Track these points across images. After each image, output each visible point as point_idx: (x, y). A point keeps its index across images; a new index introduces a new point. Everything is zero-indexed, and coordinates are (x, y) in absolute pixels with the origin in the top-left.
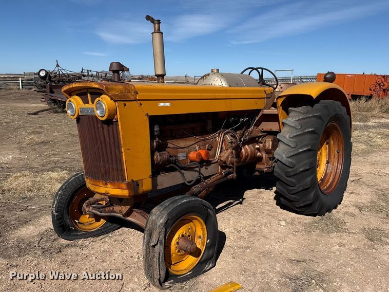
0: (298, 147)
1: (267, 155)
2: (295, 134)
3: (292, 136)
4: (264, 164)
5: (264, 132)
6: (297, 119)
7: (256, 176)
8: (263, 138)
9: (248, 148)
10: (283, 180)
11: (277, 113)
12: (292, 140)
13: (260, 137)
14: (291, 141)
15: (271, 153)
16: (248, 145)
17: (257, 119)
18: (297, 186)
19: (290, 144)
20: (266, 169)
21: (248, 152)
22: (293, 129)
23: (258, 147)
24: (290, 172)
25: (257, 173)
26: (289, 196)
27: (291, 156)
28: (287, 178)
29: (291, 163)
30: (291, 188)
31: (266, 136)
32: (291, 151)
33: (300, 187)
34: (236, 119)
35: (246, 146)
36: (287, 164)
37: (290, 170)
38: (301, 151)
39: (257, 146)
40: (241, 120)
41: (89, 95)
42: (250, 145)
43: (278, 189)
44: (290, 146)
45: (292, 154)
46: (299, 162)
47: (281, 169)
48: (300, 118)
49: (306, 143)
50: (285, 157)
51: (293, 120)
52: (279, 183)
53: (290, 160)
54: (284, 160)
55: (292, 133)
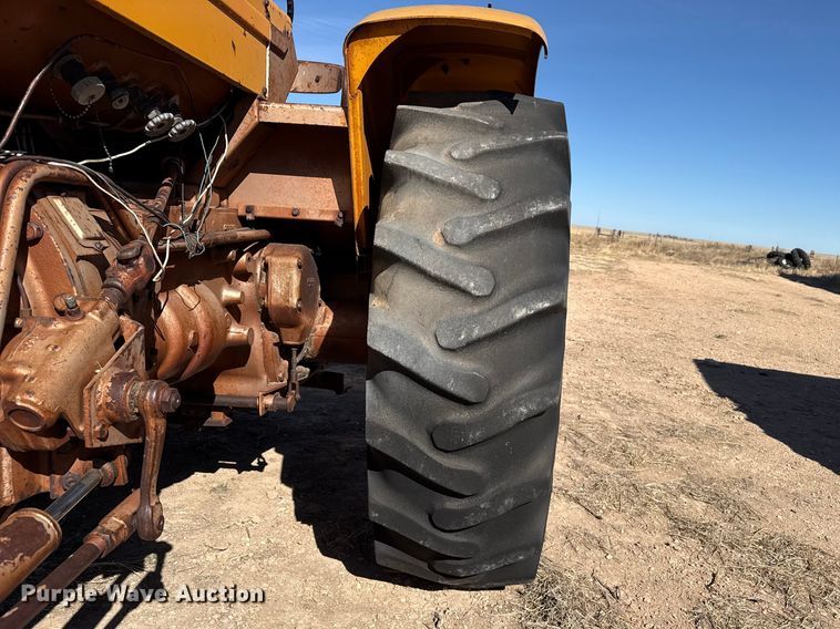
0: (503, 292)
1: (270, 334)
3: (462, 236)
4: (255, 376)
5: (259, 223)
6: (469, 152)
7: (214, 429)
8: (253, 251)
9: (191, 301)
11: (339, 122)
12: (463, 256)
13: (240, 246)
14: (462, 264)
15: (293, 325)
16: (191, 283)
17: (229, 147)
18: (490, 491)
19: (463, 281)
20: (269, 401)
21: (195, 327)
22: (458, 202)
23: (235, 295)
24: (459, 427)
25: (219, 418)
26: (435, 538)
27: (472, 344)
29: (472, 380)
30: (453, 504)
31: (262, 243)
32: (472, 318)
33: (503, 495)
34: (121, 104)
35: (182, 290)
36: (451, 387)
38: (521, 313)
39: (229, 294)
40: (156, 117)
42: (202, 287)
43: (382, 510)
44: (464, 292)
45: (476, 333)
46: (506, 374)
47: (412, 414)
48: (485, 146)
49: (533, 274)
50: (432, 349)
51: (443, 160)
52: (386, 479)
53: (462, 364)
54: (432, 362)
55: (458, 223)
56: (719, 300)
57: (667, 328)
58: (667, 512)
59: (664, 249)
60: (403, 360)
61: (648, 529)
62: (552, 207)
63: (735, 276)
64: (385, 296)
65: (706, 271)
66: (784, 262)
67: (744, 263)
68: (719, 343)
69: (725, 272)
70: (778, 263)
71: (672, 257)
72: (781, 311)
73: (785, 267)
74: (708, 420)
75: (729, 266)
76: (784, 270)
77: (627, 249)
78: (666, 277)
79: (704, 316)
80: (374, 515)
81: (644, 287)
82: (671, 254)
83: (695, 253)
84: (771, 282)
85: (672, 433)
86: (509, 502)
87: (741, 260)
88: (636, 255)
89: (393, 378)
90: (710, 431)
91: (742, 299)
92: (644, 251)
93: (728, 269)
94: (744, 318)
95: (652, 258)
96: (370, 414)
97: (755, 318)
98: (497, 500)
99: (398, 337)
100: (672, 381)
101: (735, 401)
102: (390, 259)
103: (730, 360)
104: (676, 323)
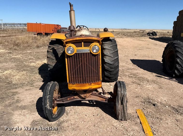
0: (114, 57)
2: (112, 52)
3: (111, 53)
6: (110, 46)
10: (110, 70)
14: (111, 55)
22: (110, 50)
24: (112, 67)
27: (113, 61)
28: (111, 69)
29: (113, 63)
30: (112, 73)
36: (112, 64)
37: (112, 66)
41: (83, 43)
43: (106, 74)
44: (112, 57)
45: (113, 60)
46: (115, 62)
47: (108, 66)
48: (111, 46)
49: (116, 55)
50: (110, 61)
51: (108, 47)
52: (106, 72)
53: (112, 62)
54: (110, 62)
55: (110, 52)
56: (136, 47)
57: (127, 55)
58: (129, 76)
59: (124, 34)
60: (108, 62)
61: (127, 78)
62: (117, 50)
63: (140, 40)
64: (105, 58)
65: (134, 39)
66: (151, 35)
67: (142, 36)
68: (135, 56)
69: (138, 39)
70: (150, 35)
71: (126, 36)
72: (148, 48)
73: (151, 36)
74: (133, 67)
75: (139, 37)
76: (151, 37)
77: (116, 35)
78: (125, 42)
79: (133, 51)
80: (106, 75)
81: (121, 46)
82: (125, 36)
83: (131, 35)
84: (148, 41)
85: (128, 69)
86: (116, 72)
87: (142, 35)
88: (118, 37)
89: (107, 64)
90: (133, 68)
91: (141, 46)
92: (119, 35)
93: (138, 38)
94: (140, 51)
95: (121, 37)
96: (105, 67)
97: (143, 50)
98: (115, 72)
99: (107, 61)
100: (128, 63)
101: (136, 65)
102: (106, 55)
103: (137, 59)
104: (128, 53)
